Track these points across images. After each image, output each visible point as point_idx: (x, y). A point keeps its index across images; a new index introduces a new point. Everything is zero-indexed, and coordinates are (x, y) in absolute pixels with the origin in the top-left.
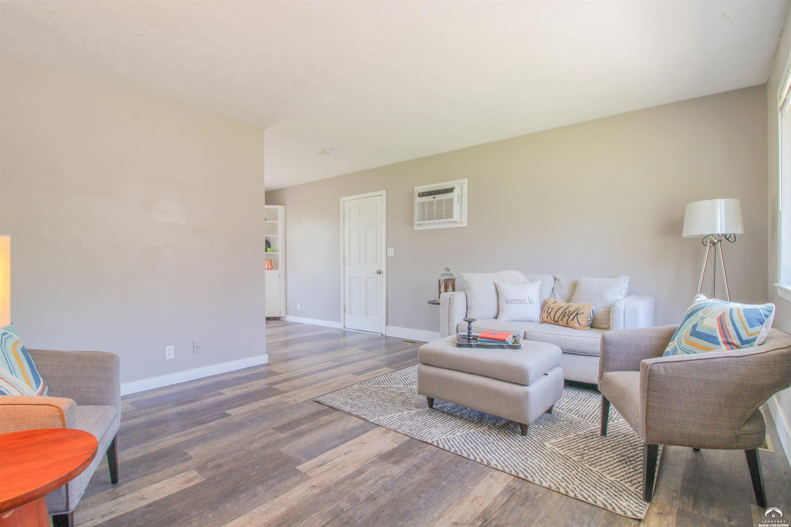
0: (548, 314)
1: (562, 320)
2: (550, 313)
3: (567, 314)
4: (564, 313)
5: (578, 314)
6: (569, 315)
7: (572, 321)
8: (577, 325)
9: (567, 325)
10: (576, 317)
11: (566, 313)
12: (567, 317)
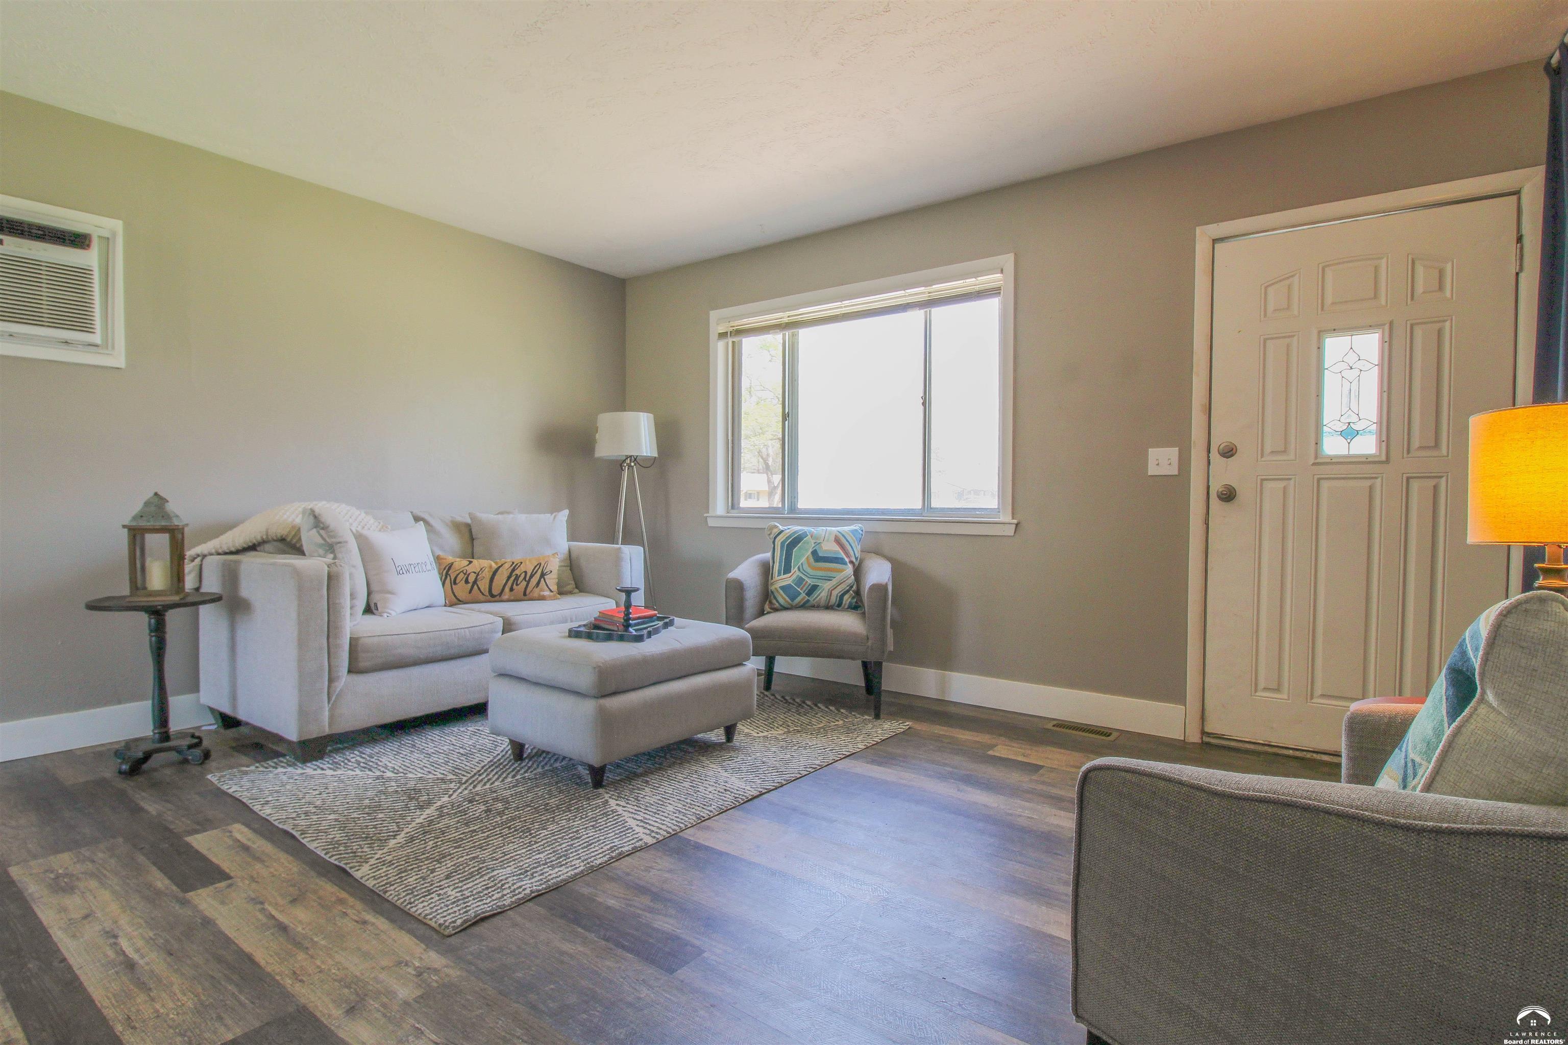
0: (470, 585)
1: (511, 589)
2: (475, 582)
3: (521, 579)
4: (513, 578)
5: (545, 575)
6: (527, 579)
7: (537, 587)
8: (547, 593)
9: (525, 596)
10: (542, 579)
11: (517, 577)
12: (524, 583)
